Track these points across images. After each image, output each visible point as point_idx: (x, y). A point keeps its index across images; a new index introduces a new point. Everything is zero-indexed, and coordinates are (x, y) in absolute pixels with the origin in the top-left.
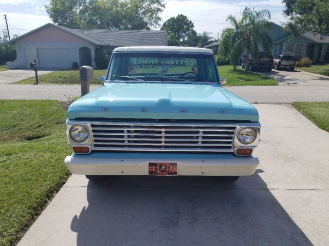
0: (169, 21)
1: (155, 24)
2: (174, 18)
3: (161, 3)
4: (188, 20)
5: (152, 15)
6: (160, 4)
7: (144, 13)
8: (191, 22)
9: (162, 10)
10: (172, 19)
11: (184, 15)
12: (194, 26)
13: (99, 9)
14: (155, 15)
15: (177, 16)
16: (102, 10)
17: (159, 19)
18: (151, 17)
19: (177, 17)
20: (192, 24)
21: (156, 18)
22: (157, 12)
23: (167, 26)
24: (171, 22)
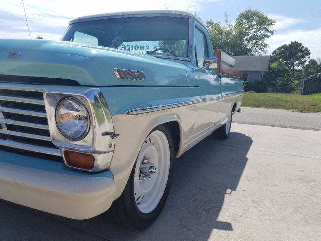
0: (280, 49)
1: (260, 51)
2: (286, 45)
3: (270, 30)
4: (303, 47)
5: (257, 42)
6: (268, 30)
7: (251, 39)
8: (307, 49)
9: (270, 36)
10: (285, 46)
11: (299, 42)
12: (310, 53)
14: (260, 42)
15: (290, 43)
17: (266, 45)
18: (256, 44)
19: (290, 45)
20: (308, 51)
21: (262, 45)
22: (264, 38)
23: (277, 54)
24: (283, 49)
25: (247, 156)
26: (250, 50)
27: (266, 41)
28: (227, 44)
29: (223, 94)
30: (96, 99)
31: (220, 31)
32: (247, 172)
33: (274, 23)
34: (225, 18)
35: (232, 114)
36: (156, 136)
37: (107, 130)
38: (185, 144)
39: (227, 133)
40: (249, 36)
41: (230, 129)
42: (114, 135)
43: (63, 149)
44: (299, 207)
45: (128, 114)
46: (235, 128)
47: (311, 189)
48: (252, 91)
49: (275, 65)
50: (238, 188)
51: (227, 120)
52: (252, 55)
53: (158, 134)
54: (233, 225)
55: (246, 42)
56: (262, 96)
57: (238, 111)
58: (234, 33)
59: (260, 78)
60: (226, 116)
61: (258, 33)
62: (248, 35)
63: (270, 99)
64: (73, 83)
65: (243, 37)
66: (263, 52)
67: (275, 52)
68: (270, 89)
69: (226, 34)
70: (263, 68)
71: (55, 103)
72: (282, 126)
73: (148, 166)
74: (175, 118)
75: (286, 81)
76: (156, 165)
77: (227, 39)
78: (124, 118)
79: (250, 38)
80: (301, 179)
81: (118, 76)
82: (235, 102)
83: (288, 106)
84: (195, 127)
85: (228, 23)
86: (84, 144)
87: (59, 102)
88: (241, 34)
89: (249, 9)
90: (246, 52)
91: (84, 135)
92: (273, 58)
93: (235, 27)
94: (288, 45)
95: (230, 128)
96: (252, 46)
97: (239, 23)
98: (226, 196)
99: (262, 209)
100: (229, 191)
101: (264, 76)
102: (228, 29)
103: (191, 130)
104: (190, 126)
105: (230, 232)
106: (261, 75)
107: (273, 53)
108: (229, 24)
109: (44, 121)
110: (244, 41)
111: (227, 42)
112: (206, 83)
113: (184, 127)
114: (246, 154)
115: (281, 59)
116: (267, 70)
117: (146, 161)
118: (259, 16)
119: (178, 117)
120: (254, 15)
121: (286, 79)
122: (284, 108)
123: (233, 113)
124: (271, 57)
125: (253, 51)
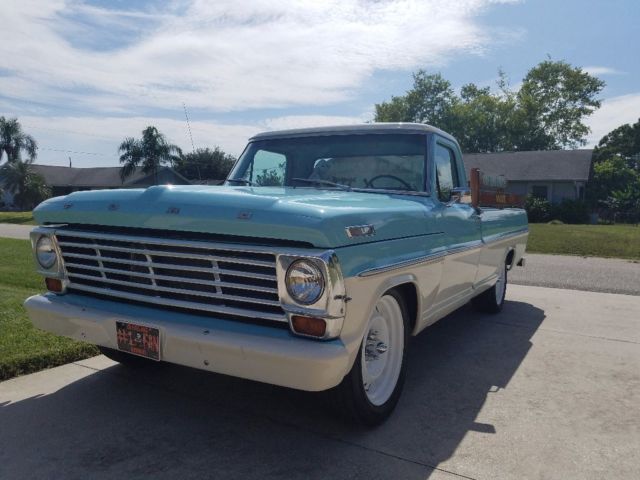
0: (615, 133)
1: (573, 140)
2: (627, 126)
3: (591, 99)
5: (567, 123)
6: (588, 100)
7: (553, 118)
9: (591, 112)
10: (625, 129)
13: (456, 118)
14: (574, 124)
16: (461, 121)
17: (585, 130)
18: (566, 127)
19: (635, 125)
21: (577, 129)
22: (579, 115)
23: (610, 143)
24: (621, 134)
25: (531, 340)
26: (551, 139)
27: (585, 120)
28: (503, 129)
29: (485, 239)
30: (330, 260)
31: (490, 105)
32: (527, 363)
33: (600, 88)
34: (499, 79)
35: (507, 270)
36: (385, 302)
37: (339, 294)
38: (426, 316)
39: (499, 303)
40: (549, 113)
41: (504, 296)
42: (346, 299)
43: (291, 315)
44: (601, 412)
45: (360, 276)
46: (514, 293)
47: (628, 389)
48: (557, 221)
49: (606, 166)
50: (509, 386)
51: (497, 279)
52: (557, 148)
53: (388, 301)
54: (496, 428)
55: (543, 124)
56: (578, 231)
57: (520, 264)
58: (516, 108)
59: (572, 194)
60: (496, 273)
61: (569, 106)
62: (547, 110)
63: (594, 236)
64: (308, 246)
65: (535, 115)
66: (578, 143)
67: (605, 140)
68: (595, 216)
69: (500, 109)
70: (579, 175)
71: (287, 265)
72: (606, 291)
73: (376, 343)
74: (411, 279)
75: (629, 199)
76: (386, 342)
77: (503, 119)
78: (354, 280)
79: (550, 116)
80: (615, 376)
81: (350, 235)
82: (511, 248)
83: (629, 250)
84: (440, 290)
85: (505, 88)
86: (317, 308)
87: (291, 265)
88: (532, 110)
89: (548, 60)
90: (543, 142)
91: (318, 298)
92: (601, 153)
93: (519, 96)
94: (631, 126)
95: (504, 293)
96: (555, 129)
97: (527, 89)
98: (489, 394)
99: (541, 412)
100: (494, 388)
101: (581, 189)
102: (504, 100)
103: (434, 295)
104: (433, 289)
105: (490, 434)
106: (575, 188)
107: (601, 143)
108: (506, 90)
109: (274, 285)
110: (537, 122)
111: (504, 126)
112: (457, 221)
113: (424, 291)
114: (530, 338)
115: (619, 155)
116: (587, 179)
117: (372, 337)
118: (567, 73)
119: (415, 277)
120: (557, 71)
121: (629, 194)
122: (621, 254)
123: (508, 266)
124: (596, 150)
125: (557, 141)
